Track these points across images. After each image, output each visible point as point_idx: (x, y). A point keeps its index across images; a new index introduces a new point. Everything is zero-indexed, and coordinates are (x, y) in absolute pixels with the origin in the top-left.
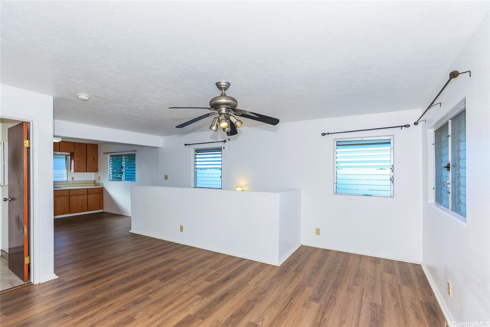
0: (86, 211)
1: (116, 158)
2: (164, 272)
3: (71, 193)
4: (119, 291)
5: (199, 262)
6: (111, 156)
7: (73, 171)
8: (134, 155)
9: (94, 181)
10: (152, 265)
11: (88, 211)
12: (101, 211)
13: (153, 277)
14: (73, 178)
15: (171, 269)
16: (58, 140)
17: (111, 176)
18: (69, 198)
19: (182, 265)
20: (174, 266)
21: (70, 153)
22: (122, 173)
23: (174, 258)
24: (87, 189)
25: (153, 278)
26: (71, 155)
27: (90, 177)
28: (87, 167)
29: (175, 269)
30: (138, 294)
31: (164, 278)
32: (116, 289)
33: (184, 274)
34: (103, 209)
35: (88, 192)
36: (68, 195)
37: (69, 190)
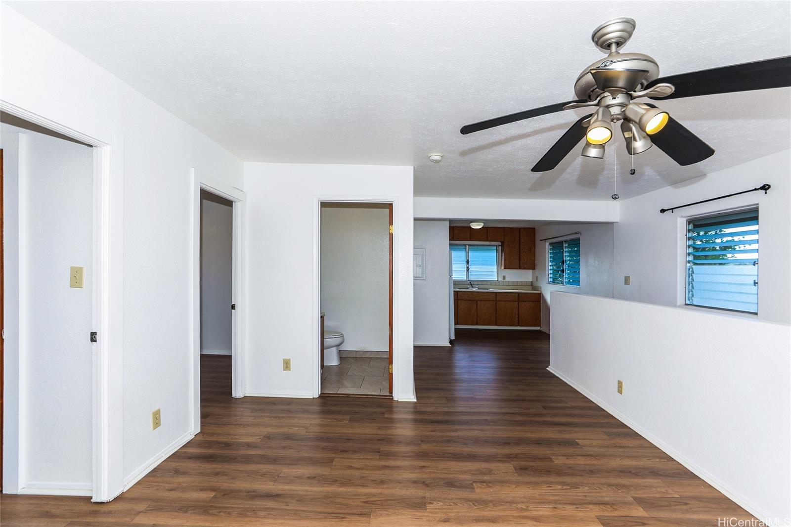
0: (516, 326)
1: (557, 246)
2: (535, 458)
3: (499, 298)
4: (450, 453)
5: (621, 472)
6: (551, 244)
7: (503, 268)
8: (578, 240)
9: (532, 282)
10: (529, 435)
11: (519, 325)
12: (538, 328)
13: (511, 456)
14: (504, 277)
15: (551, 457)
16: (479, 225)
17: (551, 276)
18: (496, 303)
19: (581, 461)
20: (563, 456)
21: (501, 242)
22: (563, 271)
23: (577, 440)
24: (519, 293)
25: (510, 458)
26: (501, 246)
27: (526, 276)
28: (521, 262)
29: (559, 461)
30: (464, 472)
31: (526, 469)
32: (449, 448)
33: (568, 479)
34: (539, 325)
35: (520, 298)
36: (495, 299)
37: (496, 293)
